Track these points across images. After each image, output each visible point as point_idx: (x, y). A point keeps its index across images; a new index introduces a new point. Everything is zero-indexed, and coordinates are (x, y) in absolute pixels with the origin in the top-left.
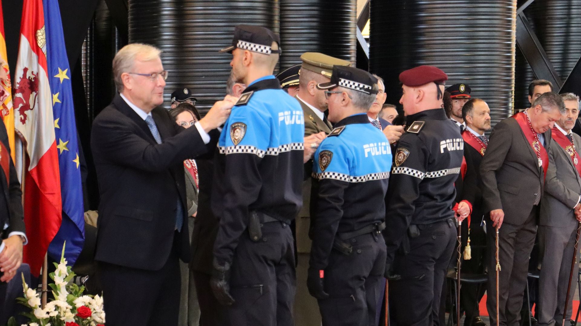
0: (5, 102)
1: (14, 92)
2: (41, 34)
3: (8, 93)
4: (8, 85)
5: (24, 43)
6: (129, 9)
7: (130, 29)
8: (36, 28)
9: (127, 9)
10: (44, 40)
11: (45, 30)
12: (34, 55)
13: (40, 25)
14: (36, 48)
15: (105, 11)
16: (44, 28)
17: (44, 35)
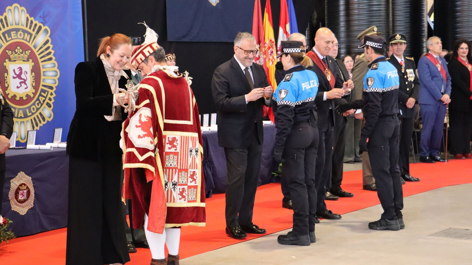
0: (273, 56)
1: (277, 51)
2: (288, 26)
3: (275, 52)
4: (275, 48)
5: (281, 30)
6: (326, 14)
7: (326, 22)
8: (286, 24)
9: (325, 14)
10: (289, 29)
11: (290, 24)
12: (285, 35)
13: (287, 21)
14: (286, 32)
15: (315, 15)
16: (289, 23)
17: (289, 27)
